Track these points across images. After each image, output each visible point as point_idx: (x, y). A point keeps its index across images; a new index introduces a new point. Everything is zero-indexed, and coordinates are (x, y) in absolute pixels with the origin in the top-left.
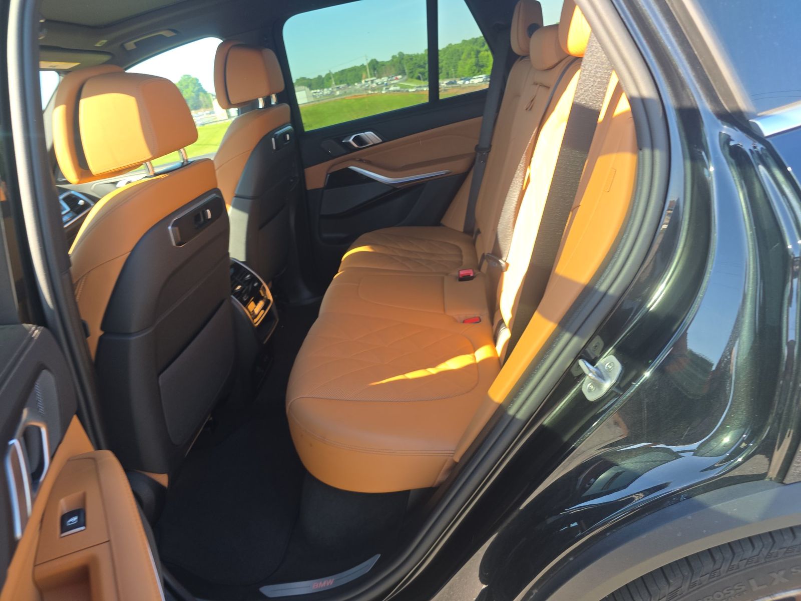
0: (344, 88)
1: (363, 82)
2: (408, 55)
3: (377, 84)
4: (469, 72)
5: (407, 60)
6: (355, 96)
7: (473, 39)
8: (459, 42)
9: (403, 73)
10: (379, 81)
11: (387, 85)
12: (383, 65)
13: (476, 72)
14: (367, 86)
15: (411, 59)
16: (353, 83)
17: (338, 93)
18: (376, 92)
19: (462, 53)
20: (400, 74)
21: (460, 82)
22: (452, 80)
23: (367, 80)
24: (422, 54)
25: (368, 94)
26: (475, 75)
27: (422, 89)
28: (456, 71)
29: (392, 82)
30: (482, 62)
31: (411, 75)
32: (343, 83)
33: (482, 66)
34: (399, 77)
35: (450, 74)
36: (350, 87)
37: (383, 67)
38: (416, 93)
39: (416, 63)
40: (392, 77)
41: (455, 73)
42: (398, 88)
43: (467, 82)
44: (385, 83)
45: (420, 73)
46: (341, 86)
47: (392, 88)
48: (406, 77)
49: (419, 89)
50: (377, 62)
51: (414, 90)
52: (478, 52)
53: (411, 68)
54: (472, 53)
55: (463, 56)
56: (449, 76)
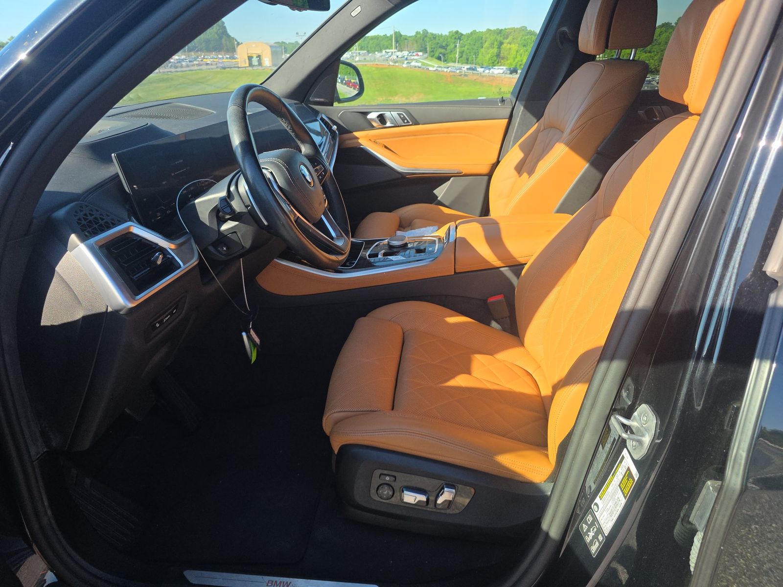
0: (364, 55)
1: (384, 51)
2: (433, 34)
3: (397, 57)
4: (489, 61)
5: (430, 38)
6: (377, 64)
7: (498, 29)
8: (484, 30)
9: (424, 50)
10: (400, 54)
11: (407, 59)
12: (406, 39)
13: (496, 62)
14: (387, 56)
15: (435, 38)
16: (374, 52)
17: (357, 59)
18: (397, 64)
19: (486, 41)
20: (421, 51)
21: (480, 70)
22: (473, 66)
23: (387, 51)
24: (446, 35)
25: (389, 65)
26: (495, 66)
27: (443, 69)
28: (476, 58)
29: (412, 57)
30: (503, 53)
31: (432, 54)
32: (364, 50)
33: (503, 58)
34: (420, 54)
35: (470, 60)
36: (370, 55)
37: (406, 41)
38: (436, 72)
39: (438, 43)
40: (413, 52)
41: (476, 60)
42: (420, 64)
43: (487, 71)
44: (406, 57)
45: (441, 53)
46: (362, 52)
47: (413, 63)
48: (426, 55)
49: (440, 69)
50: (401, 35)
51: (435, 69)
52: (501, 43)
53: (433, 47)
54: (496, 43)
55: (486, 45)
56: (469, 62)
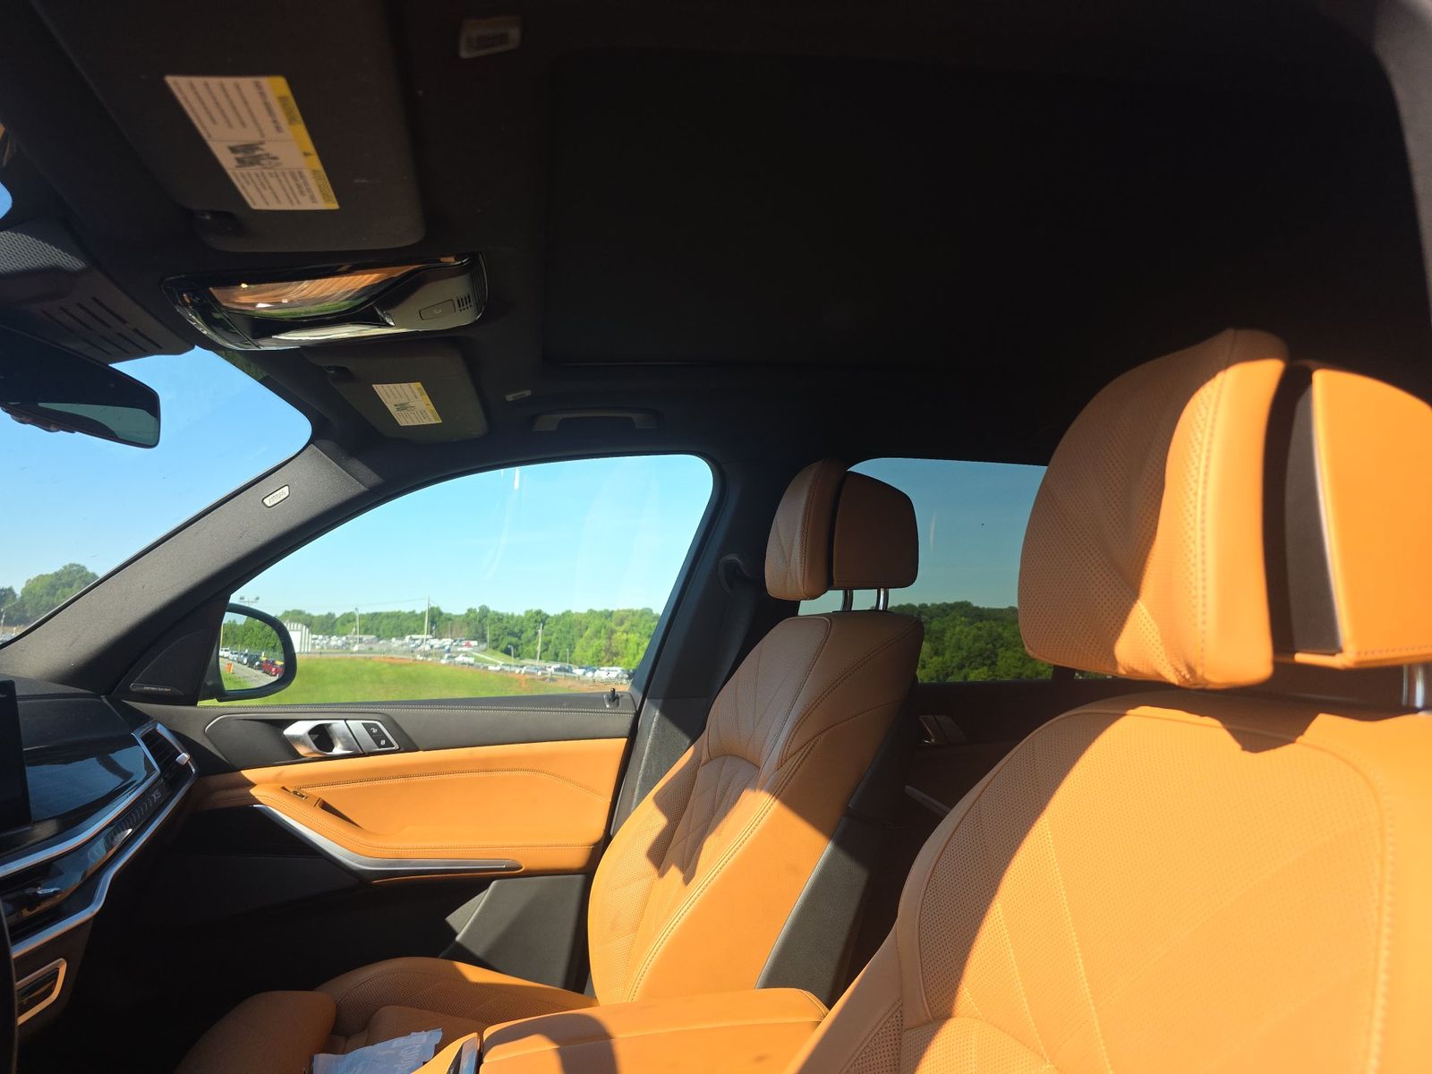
0: (370, 642)
1: (408, 637)
2: (497, 614)
3: (432, 647)
4: (593, 657)
5: (493, 620)
6: (392, 658)
7: (606, 611)
8: (584, 611)
9: (482, 638)
10: (436, 643)
11: (449, 651)
12: (450, 619)
13: (605, 660)
14: (413, 646)
15: (500, 620)
16: (390, 638)
17: (356, 648)
18: (430, 659)
19: (587, 628)
20: (474, 640)
21: (578, 672)
22: (566, 666)
23: (414, 636)
24: (519, 617)
25: (415, 660)
26: (603, 666)
27: (513, 669)
28: (571, 652)
29: (459, 649)
30: (617, 647)
31: (495, 644)
32: (371, 634)
33: (616, 654)
34: (474, 643)
35: (560, 655)
36: (381, 642)
37: (450, 622)
38: (501, 673)
39: (506, 628)
40: (461, 641)
41: (570, 656)
42: (471, 660)
43: (589, 674)
44: (447, 648)
45: (510, 644)
46: (365, 638)
47: (460, 659)
48: (484, 646)
49: (507, 668)
50: (441, 614)
51: (498, 668)
52: (613, 632)
53: (497, 633)
54: (603, 630)
55: (588, 633)
56: (559, 658)
